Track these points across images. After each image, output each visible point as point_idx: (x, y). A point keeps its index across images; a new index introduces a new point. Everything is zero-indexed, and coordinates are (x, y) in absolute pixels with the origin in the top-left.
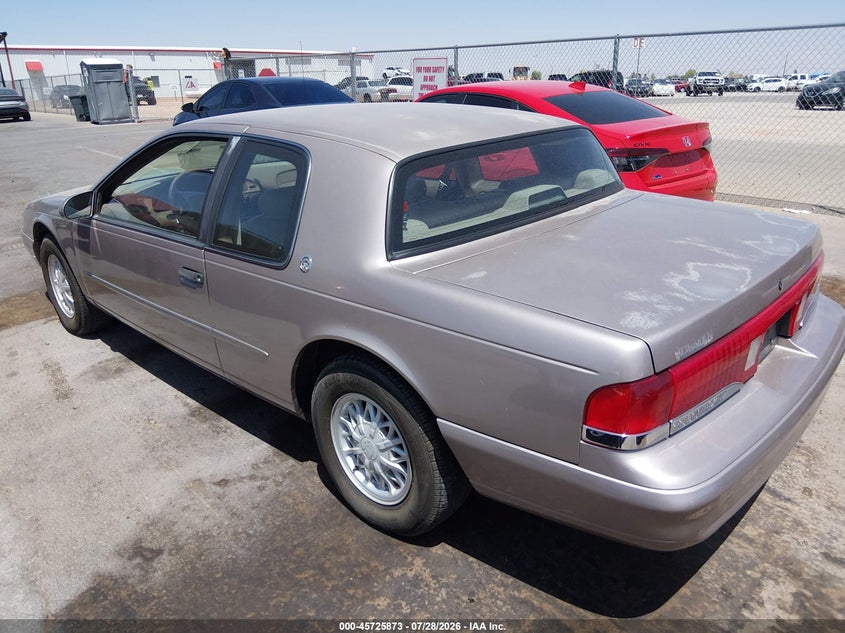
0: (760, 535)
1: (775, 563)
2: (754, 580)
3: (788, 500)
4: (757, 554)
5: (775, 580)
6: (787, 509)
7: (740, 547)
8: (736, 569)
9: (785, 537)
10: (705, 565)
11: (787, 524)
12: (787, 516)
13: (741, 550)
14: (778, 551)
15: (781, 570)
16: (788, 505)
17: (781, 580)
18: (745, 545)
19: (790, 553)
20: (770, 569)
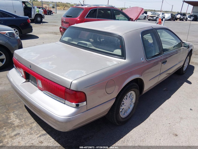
0: (32, 126)
1: (23, 124)
2: (21, 120)
3: (40, 136)
4: (27, 123)
5: (19, 123)
6: (37, 134)
7: (31, 121)
8: (26, 118)
9: (28, 130)
10: (30, 114)
11: (32, 132)
12: (35, 133)
13: (30, 121)
14: (26, 126)
15: (21, 124)
16: (38, 136)
17: (18, 124)
18: (31, 122)
19: (24, 128)
20: (22, 123)
